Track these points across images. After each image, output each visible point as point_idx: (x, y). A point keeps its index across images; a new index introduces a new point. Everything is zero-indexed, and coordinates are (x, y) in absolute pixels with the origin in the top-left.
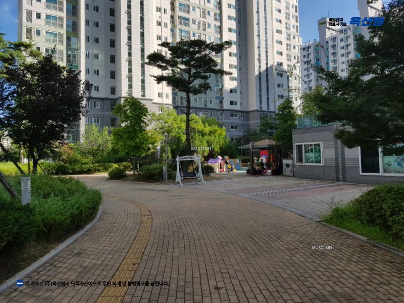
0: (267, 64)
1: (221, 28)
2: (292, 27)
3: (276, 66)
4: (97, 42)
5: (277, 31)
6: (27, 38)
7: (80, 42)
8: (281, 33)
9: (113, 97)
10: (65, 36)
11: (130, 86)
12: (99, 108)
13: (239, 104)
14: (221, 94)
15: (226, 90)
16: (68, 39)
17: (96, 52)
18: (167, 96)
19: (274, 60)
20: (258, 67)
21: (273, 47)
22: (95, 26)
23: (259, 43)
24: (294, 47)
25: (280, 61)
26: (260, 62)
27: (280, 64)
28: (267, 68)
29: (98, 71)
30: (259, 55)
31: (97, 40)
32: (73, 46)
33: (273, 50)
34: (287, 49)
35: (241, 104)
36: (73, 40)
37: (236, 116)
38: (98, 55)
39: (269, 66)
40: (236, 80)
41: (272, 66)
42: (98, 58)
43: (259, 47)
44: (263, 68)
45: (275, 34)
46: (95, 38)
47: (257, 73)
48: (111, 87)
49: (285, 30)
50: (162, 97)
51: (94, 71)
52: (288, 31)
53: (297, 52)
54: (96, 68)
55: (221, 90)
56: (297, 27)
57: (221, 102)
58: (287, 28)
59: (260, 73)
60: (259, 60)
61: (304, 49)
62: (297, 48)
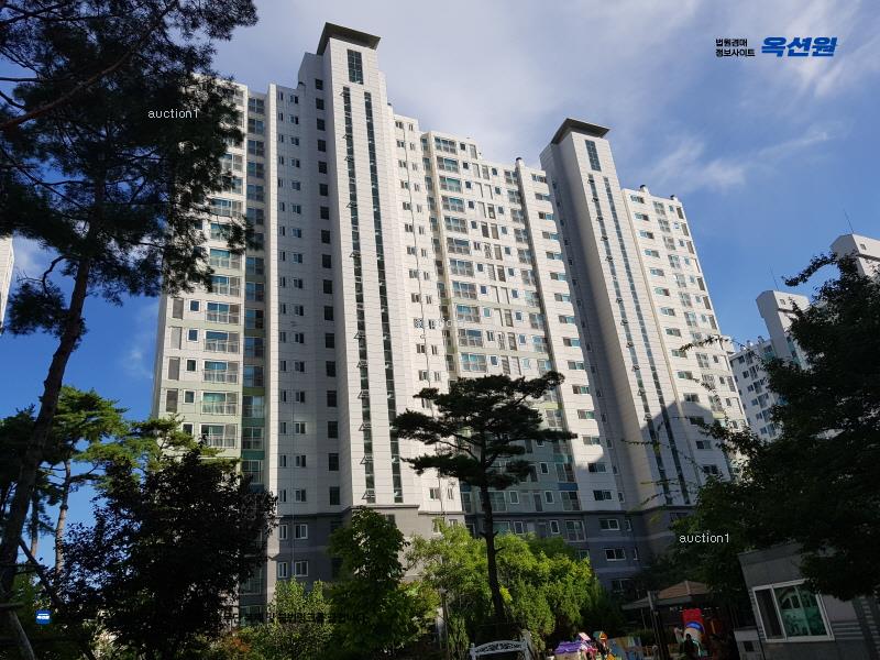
0: (661, 400)
1: (547, 340)
2: (699, 320)
3: (682, 403)
4: (303, 400)
5: (670, 332)
6: (167, 410)
7: (269, 404)
8: (680, 335)
9: (335, 509)
10: (241, 397)
11: (370, 482)
12: (306, 537)
13: (614, 495)
14: (571, 478)
15: (580, 467)
16: (247, 401)
17: (299, 420)
18: (450, 496)
19: (677, 390)
20: (643, 409)
21: (668, 364)
22: (297, 369)
23: (635, 360)
24: (716, 359)
25: (691, 392)
26: (644, 399)
27: (692, 398)
28: (664, 410)
29: (304, 457)
30: (641, 384)
31: (302, 397)
32: (255, 414)
33: (670, 371)
34: (701, 365)
35: (620, 495)
36: (256, 402)
37: (614, 525)
38: (303, 426)
39: (667, 404)
40: (599, 443)
41: (674, 404)
42: (303, 432)
43: (636, 369)
44: (655, 410)
45: (668, 339)
46: (297, 394)
47: (642, 423)
48: (331, 488)
49: (687, 327)
50: (438, 497)
51: (295, 460)
52: (694, 329)
53: (724, 368)
54: (301, 452)
55: (569, 467)
56: (712, 318)
57: (574, 496)
58: (689, 323)
59: (650, 421)
60: (642, 394)
61: (741, 359)
62: (721, 359)
